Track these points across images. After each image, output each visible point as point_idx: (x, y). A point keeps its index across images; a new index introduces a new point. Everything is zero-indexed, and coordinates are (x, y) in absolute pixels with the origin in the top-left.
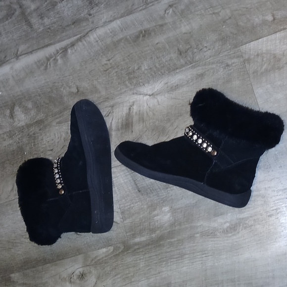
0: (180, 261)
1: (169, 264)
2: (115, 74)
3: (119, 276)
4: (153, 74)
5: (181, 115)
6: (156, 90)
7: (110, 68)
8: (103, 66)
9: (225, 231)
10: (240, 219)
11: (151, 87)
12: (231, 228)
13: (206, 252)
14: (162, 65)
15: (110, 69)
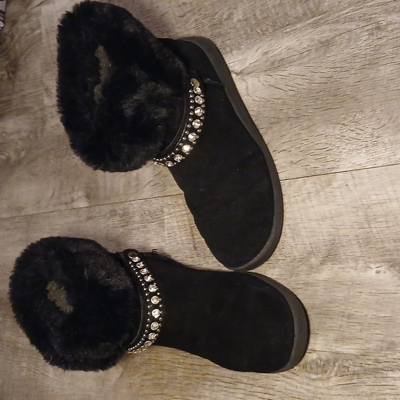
0: (231, 390)
1: (215, 388)
2: (194, 25)
3: (149, 377)
4: (249, 30)
5: (278, 122)
6: (247, 64)
7: (189, 12)
8: (180, 6)
9: (308, 366)
10: (337, 353)
11: (241, 57)
12: (318, 366)
13: (271, 392)
14: (265, 15)
15: (188, 15)
